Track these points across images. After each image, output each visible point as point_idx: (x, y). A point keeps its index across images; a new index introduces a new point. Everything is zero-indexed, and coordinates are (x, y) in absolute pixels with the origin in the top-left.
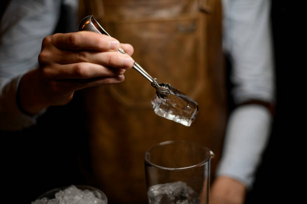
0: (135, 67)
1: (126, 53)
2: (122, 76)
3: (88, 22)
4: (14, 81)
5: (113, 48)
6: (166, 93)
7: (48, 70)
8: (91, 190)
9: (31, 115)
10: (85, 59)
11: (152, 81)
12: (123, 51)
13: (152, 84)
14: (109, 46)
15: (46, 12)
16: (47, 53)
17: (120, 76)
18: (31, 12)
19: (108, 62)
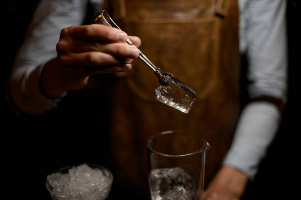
0: (141, 57)
1: (133, 44)
2: (129, 65)
3: (100, 16)
4: (38, 68)
5: (121, 40)
6: (168, 81)
7: (64, 58)
8: (100, 169)
9: (53, 98)
10: (96, 49)
11: (155, 70)
12: (131, 43)
13: (156, 73)
14: (118, 37)
15: (73, 9)
16: (64, 43)
17: (128, 65)
18: (60, 9)
19: (116, 52)
